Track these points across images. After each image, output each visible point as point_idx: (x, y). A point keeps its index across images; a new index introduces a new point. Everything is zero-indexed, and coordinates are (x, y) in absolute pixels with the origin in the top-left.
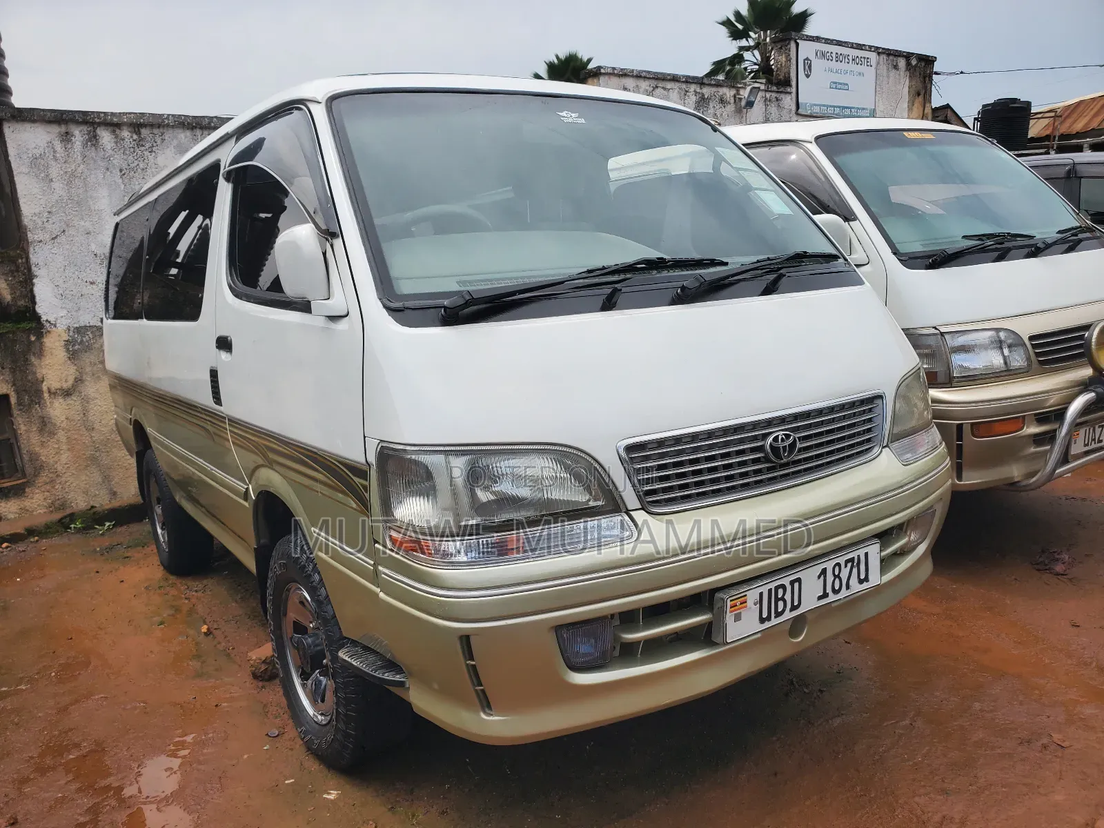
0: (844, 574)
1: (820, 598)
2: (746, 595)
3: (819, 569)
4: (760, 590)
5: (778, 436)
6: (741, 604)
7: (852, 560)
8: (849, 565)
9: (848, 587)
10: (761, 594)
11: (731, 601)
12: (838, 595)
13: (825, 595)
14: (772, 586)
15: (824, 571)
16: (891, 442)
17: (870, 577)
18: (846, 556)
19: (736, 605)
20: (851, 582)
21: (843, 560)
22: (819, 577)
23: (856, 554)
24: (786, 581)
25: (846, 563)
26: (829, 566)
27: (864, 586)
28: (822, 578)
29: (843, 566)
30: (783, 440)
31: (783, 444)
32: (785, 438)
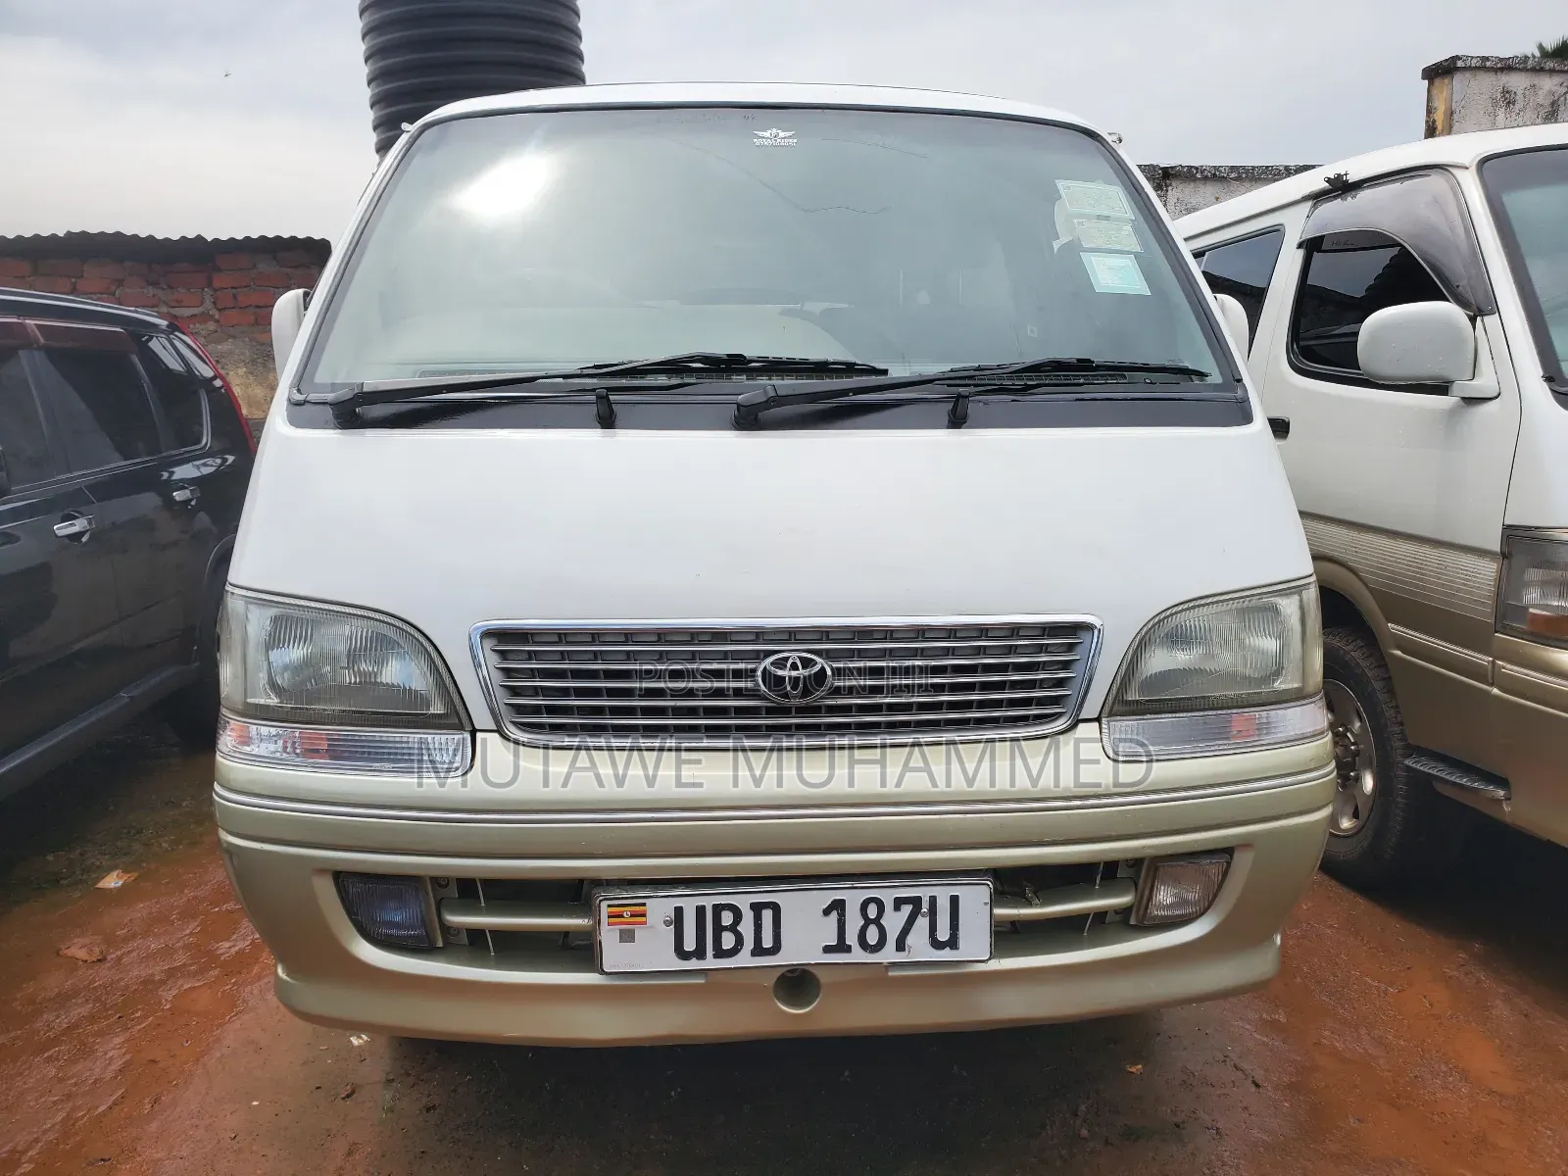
0: (894, 922)
1: (828, 949)
2: (644, 905)
3: (828, 897)
4: (678, 903)
5: (788, 658)
6: (632, 916)
7: (916, 902)
8: (907, 909)
9: (901, 946)
10: (679, 911)
11: (609, 906)
12: (872, 955)
13: (842, 947)
14: (709, 903)
15: (838, 906)
16: (1110, 715)
17: (962, 943)
18: (897, 890)
19: (622, 916)
20: (910, 940)
21: (888, 897)
22: (827, 912)
23: (924, 893)
24: (743, 902)
25: (899, 903)
26: (853, 898)
27: (946, 955)
28: (834, 915)
29: (889, 906)
30: (794, 667)
31: (794, 673)
32: (799, 664)
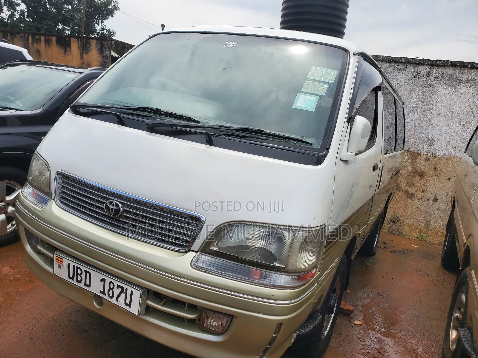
0: (116, 291)
1: (101, 292)
2: (63, 259)
3: (102, 277)
4: (70, 262)
5: (113, 202)
6: (60, 261)
7: (122, 288)
8: (120, 289)
9: (117, 300)
10: (69, 264)
11: (56, 256)
12: (110, 299)
13: (104, 293)
14: (76, 265)
15: (104, 280)
16: (201, 252)
17: (132, 306)
18: (118, 282)
19: (58, 260)
20: (120, 299)
21: (116, 283)
22: (101, 281)
23: (125, 287)
24: (83, 269)
25: (118, 286)
26: (108, 280)
27: (127, 308)
28: (103, 282)
29: (116, 287)
30: (113, 205)
31: (113, 207)
32: (115, 205)
